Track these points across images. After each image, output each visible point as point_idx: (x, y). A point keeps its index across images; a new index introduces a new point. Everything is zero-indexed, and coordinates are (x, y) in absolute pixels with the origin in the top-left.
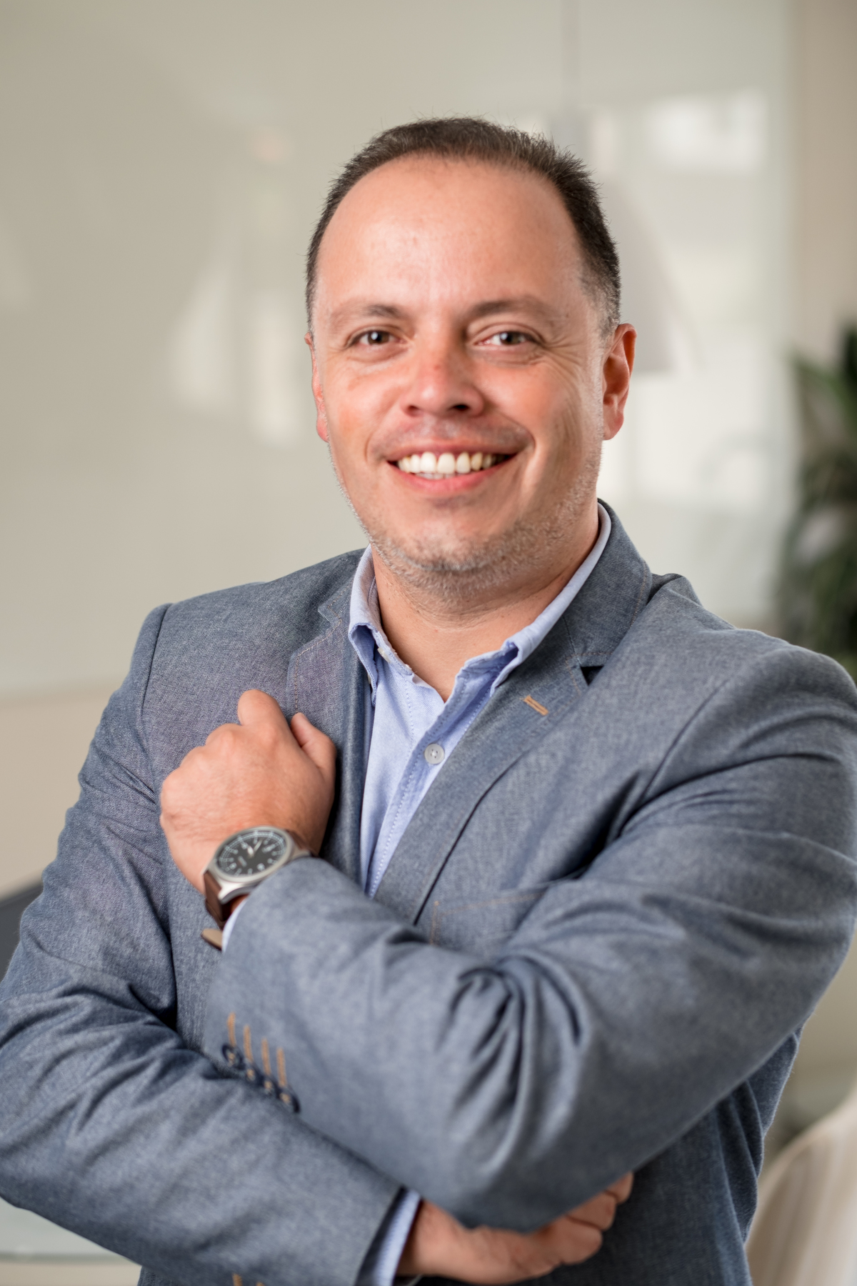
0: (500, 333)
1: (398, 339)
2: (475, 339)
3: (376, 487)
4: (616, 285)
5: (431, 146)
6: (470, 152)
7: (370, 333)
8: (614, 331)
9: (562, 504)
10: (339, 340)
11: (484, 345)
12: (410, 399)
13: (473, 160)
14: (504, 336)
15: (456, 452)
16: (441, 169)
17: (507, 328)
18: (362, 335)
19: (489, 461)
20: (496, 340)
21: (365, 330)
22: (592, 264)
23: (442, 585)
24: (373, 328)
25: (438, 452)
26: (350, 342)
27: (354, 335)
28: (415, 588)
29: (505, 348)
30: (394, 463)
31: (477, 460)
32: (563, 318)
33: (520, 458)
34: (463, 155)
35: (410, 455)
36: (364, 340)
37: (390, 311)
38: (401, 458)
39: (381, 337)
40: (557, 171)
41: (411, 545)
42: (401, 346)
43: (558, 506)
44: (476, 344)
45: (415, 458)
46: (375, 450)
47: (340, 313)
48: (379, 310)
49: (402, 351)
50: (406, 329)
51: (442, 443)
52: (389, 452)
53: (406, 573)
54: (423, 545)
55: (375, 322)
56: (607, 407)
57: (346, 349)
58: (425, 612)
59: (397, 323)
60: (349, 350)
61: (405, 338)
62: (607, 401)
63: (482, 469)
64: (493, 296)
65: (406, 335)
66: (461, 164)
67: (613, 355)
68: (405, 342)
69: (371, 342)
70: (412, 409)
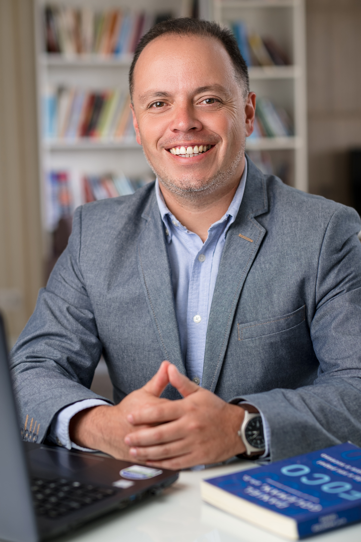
0: (206, 99)
1: (167, 105)
2: (197, 103)
4: (247, 77)
5: (174, 30)
6: (189, 31)
7: (156, 103)
8: (248, 95)
9: (233, 162)
10: (145, 106)
11: (200, 104)
12: (174, 127)
14: (208, 101)
15: (193, 146)
17: (209, 97)
18: (154, 104)
19: (205, 148)
20: (204, 102)
21: (155, 102)
22: (238, 70)
23: (190, 195)
24: (158, 101)
25: (186, 146)
26: (149, 107)
27: (151, 104)
28: (180, 197)
29: (208, 105)
30: (169, 150)
31: (201, 148)
32: (229, 92)
33: (217, 146)
34: (186, 33)
35: (175, 147)
36: (155, 106)
37: (164, 94)
38: (171, 149)
39: (161, 104)
40: (222, 35)
41: (178, 183)
42: (168, 107)
43: (233, 163)
44: (197, 104)
45: (177, 149)
46: (161, 145)
47: (144, 96)
48: (160, 94)
49: (169, 109)
50: (170, 100)
51: (187, 142)
52: (166, 146)
53: (176, 192)
55: (158, 98)
56: (247, 124)
57: (148, 109)
58: (185, 206)
59: (167, 98)
62: (247, 122)
63: (203, 151)
64: (203, 85)
65: (171, 102)
66: (186, 36)
67: (248, 104)
68: (170, 105)
69: (157, 106)
70: (175, 131)
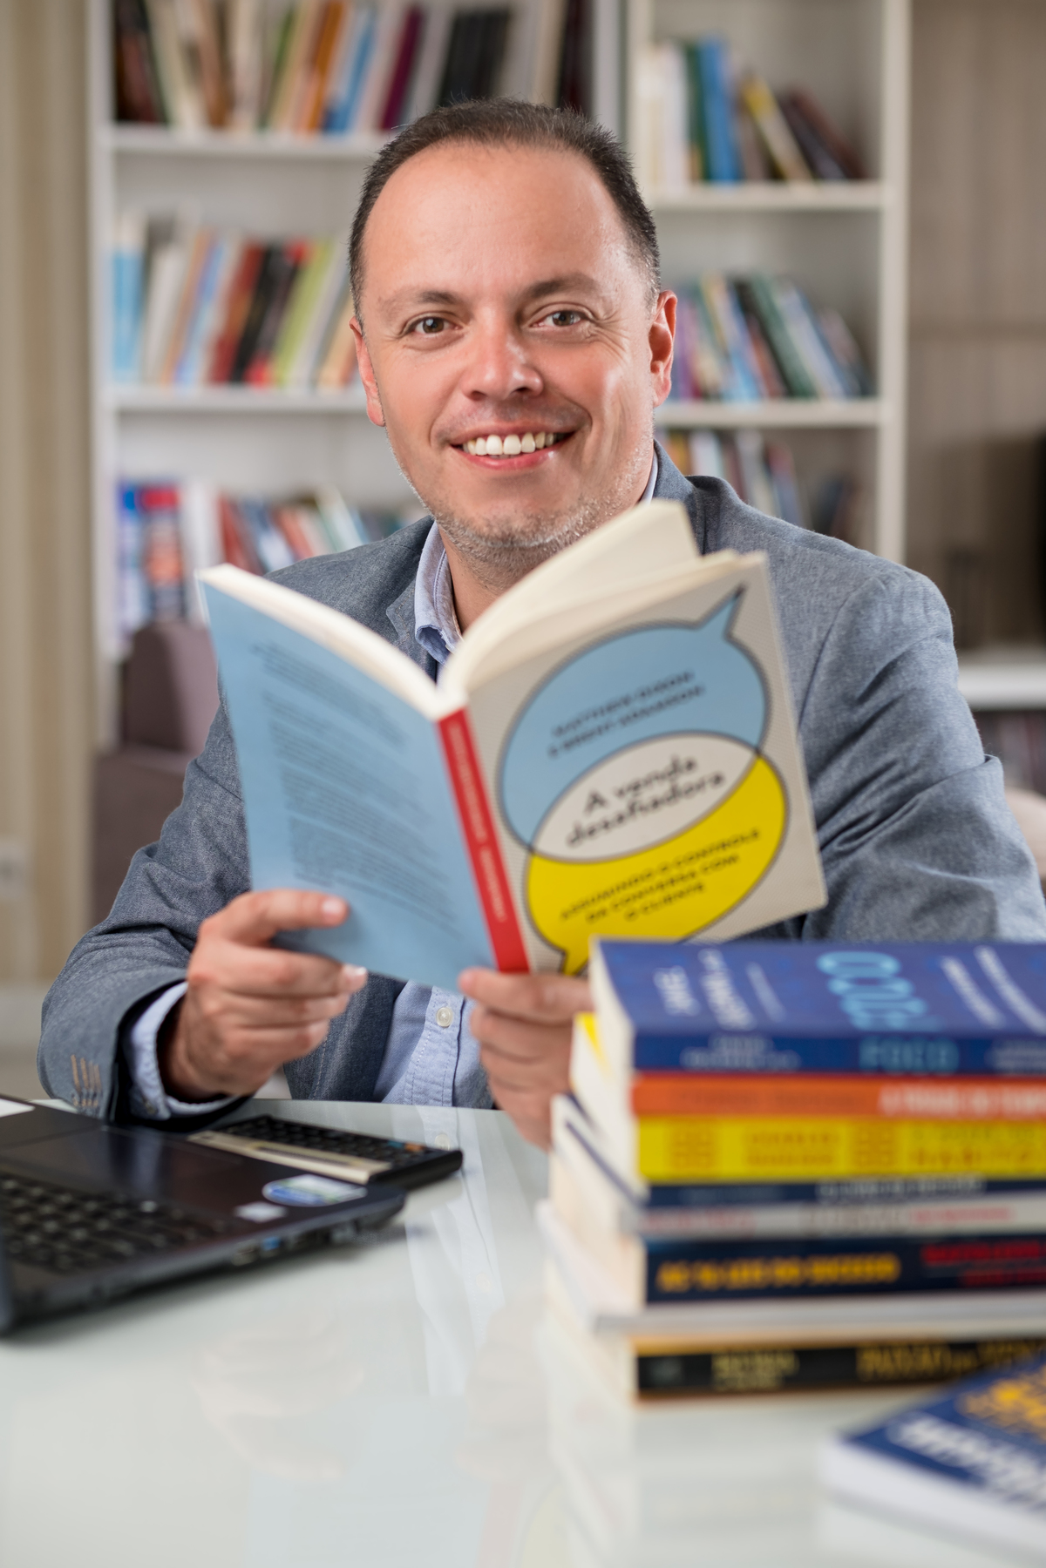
0: (554, 313)
1: (454, 325)
2: (531, 321)
3: (440, 471)
5: (470, 134)
6: (508, 136)
7: (425, 319)
8: (656, 301)
9: (621, 478)
10: (395, 329)
11: (538, 326)
12: (471, 384)
13: (512, 144)
14: (557, 316)
15: (521, 434)
16: (483, 157)
17: (560, 308)
18: (418, 322)
19: (551, 439)
20: (549, 321)
21: (421, 317)
23: (508, 558)
24: (429, 315)
25: (502, 435)
26: (405, 330)
27: (410, 323)
28: (482, 563)
29: (559, 329)
30: (459, 446)
31: (541, 440)
32: (613, 293)
33: (578, 437)
34: (502, 141)
35: (475, 439)
36: (420, 328)
37: (443, 297)
38: (466, 441)
41: (480, 523)
42: (457, 332)
43: (618, 479)
44: (531, 326)
45: (480, 442)
46: (440, 434)
47: (394, 300)
48: (433, 297)
49: (459, 338)
50: (461, 315)
51: (505, 425)
52: (453, 436)
53: (473, 551)
54: (493, 523)
55: (430, 308)
56: (653, 375)
57: (402, 337)
58: (492, 586)
59: (451, 308)
60: (405, 338)
61: (461, 324)
62: (654, 368)
63: (545, 447)
64: (546, 275)
65: (462, 321)
66: (502, 150)
67: (656, 324)
68: (461, 328)
69: (429, 329)
70: (475, 395)
